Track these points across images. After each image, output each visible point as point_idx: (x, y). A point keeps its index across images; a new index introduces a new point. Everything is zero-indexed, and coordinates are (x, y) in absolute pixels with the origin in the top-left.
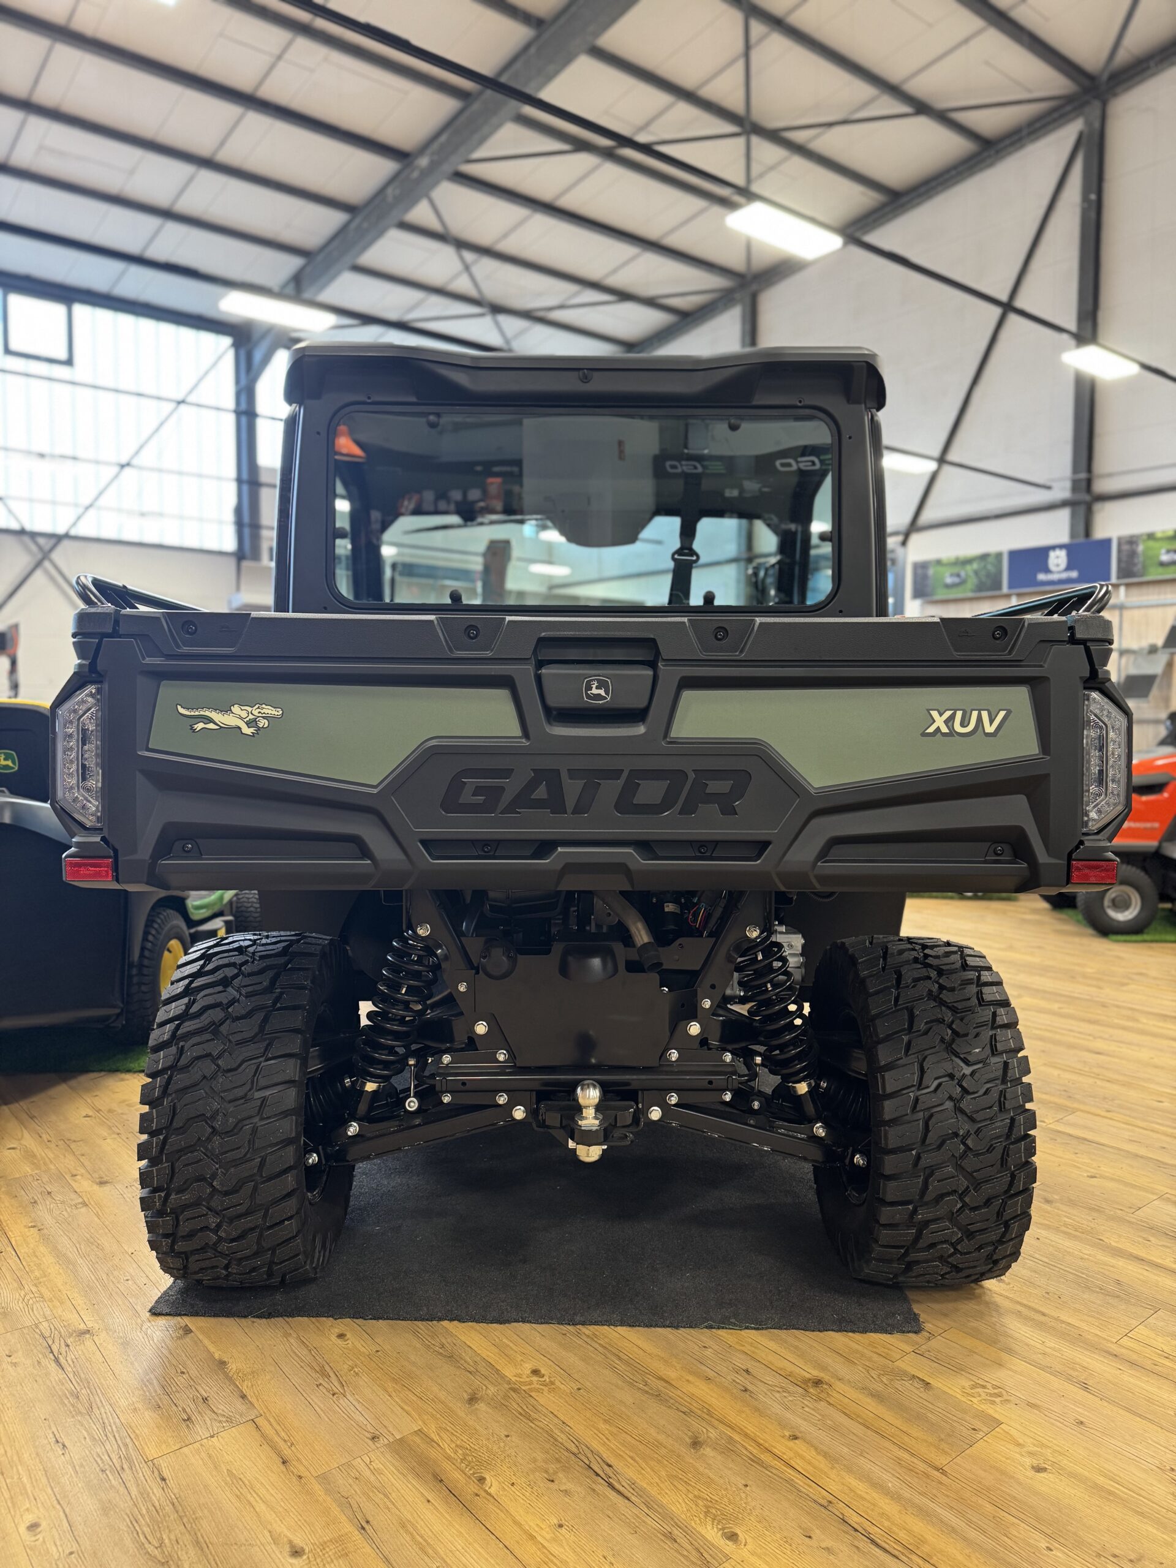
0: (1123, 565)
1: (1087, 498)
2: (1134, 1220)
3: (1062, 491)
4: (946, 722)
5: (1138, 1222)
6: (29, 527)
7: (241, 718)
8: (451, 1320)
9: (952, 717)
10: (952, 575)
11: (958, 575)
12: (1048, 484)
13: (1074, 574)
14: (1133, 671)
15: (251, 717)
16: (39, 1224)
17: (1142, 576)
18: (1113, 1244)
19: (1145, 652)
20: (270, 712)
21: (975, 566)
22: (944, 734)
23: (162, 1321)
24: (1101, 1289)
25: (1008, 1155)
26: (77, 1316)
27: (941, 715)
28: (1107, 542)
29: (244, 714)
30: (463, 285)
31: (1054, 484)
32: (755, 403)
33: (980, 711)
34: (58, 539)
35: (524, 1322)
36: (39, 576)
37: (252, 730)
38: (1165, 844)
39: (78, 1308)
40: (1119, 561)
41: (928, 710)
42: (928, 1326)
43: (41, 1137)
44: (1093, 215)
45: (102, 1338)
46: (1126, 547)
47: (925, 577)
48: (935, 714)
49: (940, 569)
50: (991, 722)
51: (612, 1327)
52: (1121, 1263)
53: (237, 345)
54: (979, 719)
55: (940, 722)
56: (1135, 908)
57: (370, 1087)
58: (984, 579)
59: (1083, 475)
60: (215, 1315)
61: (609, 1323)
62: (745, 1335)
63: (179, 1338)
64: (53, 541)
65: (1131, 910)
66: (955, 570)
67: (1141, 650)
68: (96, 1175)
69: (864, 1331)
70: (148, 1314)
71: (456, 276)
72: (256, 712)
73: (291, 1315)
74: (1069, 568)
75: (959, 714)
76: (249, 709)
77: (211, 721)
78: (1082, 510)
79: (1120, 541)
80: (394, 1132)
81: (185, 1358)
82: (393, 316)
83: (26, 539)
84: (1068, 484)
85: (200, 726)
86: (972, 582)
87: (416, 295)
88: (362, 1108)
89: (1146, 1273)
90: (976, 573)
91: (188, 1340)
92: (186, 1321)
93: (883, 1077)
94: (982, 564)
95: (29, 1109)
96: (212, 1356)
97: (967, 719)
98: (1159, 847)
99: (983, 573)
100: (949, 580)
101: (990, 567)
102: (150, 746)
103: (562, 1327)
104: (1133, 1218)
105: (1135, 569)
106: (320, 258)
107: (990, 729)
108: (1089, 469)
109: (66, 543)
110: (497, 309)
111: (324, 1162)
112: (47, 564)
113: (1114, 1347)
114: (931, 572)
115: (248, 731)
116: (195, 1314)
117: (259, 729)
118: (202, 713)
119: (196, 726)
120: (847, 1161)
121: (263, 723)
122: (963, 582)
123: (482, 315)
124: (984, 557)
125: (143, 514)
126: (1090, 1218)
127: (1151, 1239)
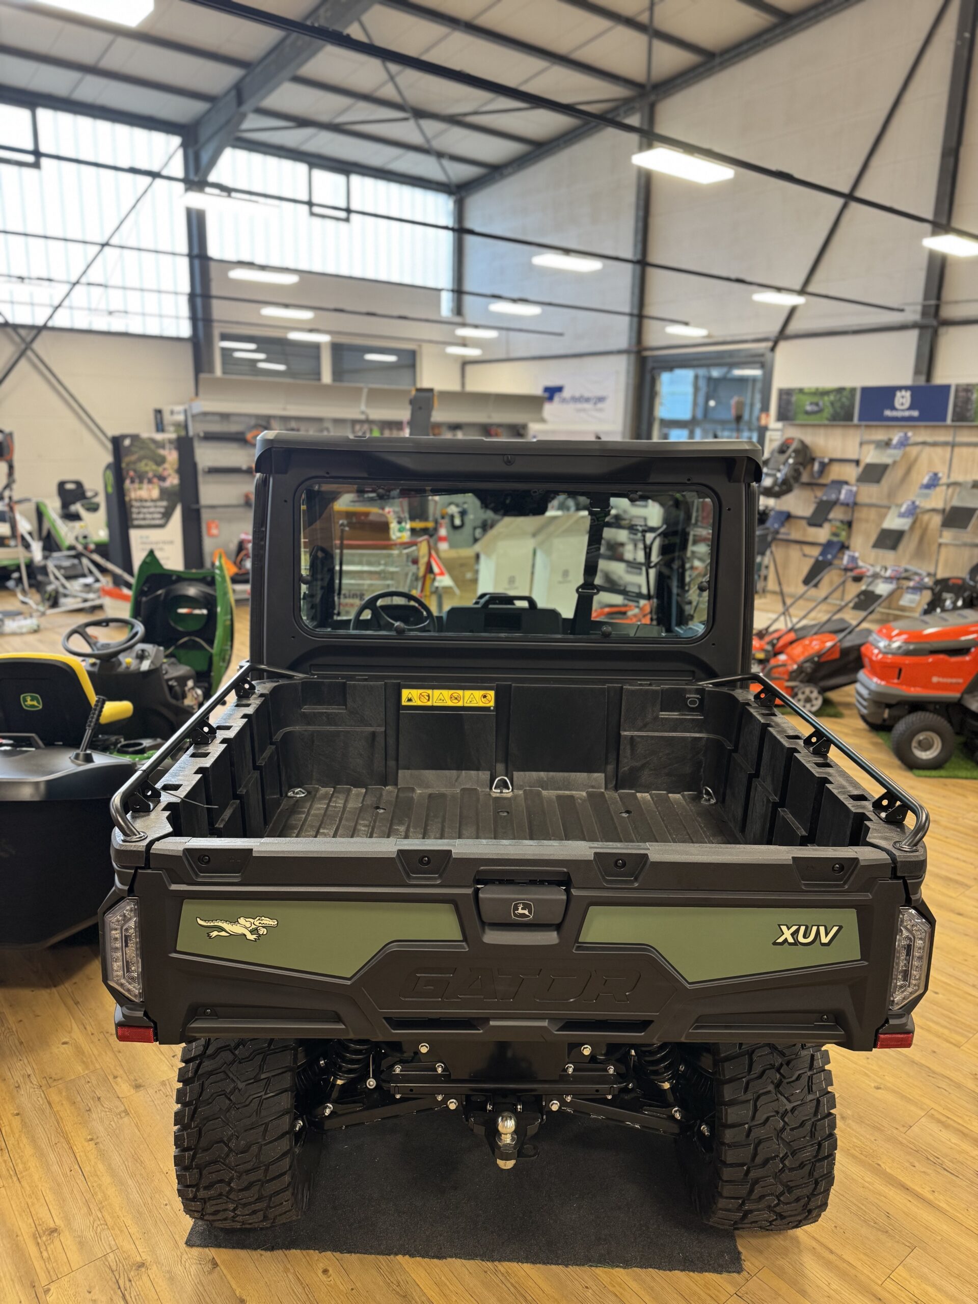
0: (958, 409)
1: (935, 323)
2: (904, 1141)
3: (913, 314)
4: (792, 935)
5: (908, 1144)
6: (11, 320)
7: (246, 928)
8: (404, 1255)
9: (797, 931)
10: (811, 404)
11: (817, 404)
12: (901, 307)
13: (915, 413)
14: (956, 503)
15: (253, 926)
16: (95, 1137)
17: (972, 421)
18: (888, 1170)
19: (970, 485)
20: (268, 922)
21: (832, 397)
22: (790, 944)
23: (195, 1251)
24: (875, 1223)
25: (815, 1129)
26: (133, 1247)
27: (789, 929)
28: (947, 388)
29: (248, 925)
30: (388, 92)
31: (906, 308)
32: (650, 481)
33: (818, 926)
34: (38, 330)
35: (456, 1257)
36: (23, 364)
37: (254, 936)
38: (966, 696)
39: (134, 1238)
40: (955, 406)
41: (779, 925)
42: (747, 1265)
43: (85, 1028)
44: (965, 53)
45: (154, 1270)
46: (962, 394)
47: (789, 402)
48: (784, 928)
49: (801, 397)
50: (827, 934)
51: (520, 1264)
52: (892, 1193)
53: (184, 145)
54: (818, 932)
55: (787, 934)
56: (937, 748)
57: (339, 1082)
58: (839, 410)
59: (933, 302)
60: (233, 1248)
61: (519, 1260)
62: (616, 1274)
63: (210, 1273)
64: (34, 332)
65: (932, 751)
66: (815, 399)
67: (966, 483)
68: (132, 1078)
69: (701, 1270)
70: (185, 1245)
71: (383, 84)
72: (257, 923)
73: (288, 1247)
74: (911, 408)
75: (803, 929)
76: (252, 921)
77: (223, 930)
78: (929, 333)
79: (958, 387)
80: (359, 1111)
81: (215, 1296)
82: (324, 118)
83: (10, 330)
84: (919, 308)
85: (215, 934)
86: (828, 412)
87: (344, 101)
88: (335, 1094)
89: (909, 1204)
90: (832, 404)
91: (215, 1275)
92: (211, 1252)
93: (726, 1110)
94: (838, 397)
95: (72, 992)
96: (234, 1291)
97: (808, 932)
98: (960, 699)
99: (838, 405)
100: (809, 408)
101: (844, 400)
102: (178, 949)
103: (484, 1263)
104: (905, 1139)
105: (968, 414)
106: (259, 69)
107: (825, 940)
108: (939, 297)
109: (44, 333)
110: (420, 114)
111: (307, 1126)
112: (29, 353)
113: (879, 1289)
114: (794, 399)
115: (252, 937)
116: (218, 1246)
117: (259, 935)
118: (216, 924)
119: (211, 934)
120: (696, 1129)
121: (263, 931)
122: (820, 411)
123: (406, 119)
124: (840, 390)
125: (110, 313)
126: (873, 1139)
127: (916, 1164)
